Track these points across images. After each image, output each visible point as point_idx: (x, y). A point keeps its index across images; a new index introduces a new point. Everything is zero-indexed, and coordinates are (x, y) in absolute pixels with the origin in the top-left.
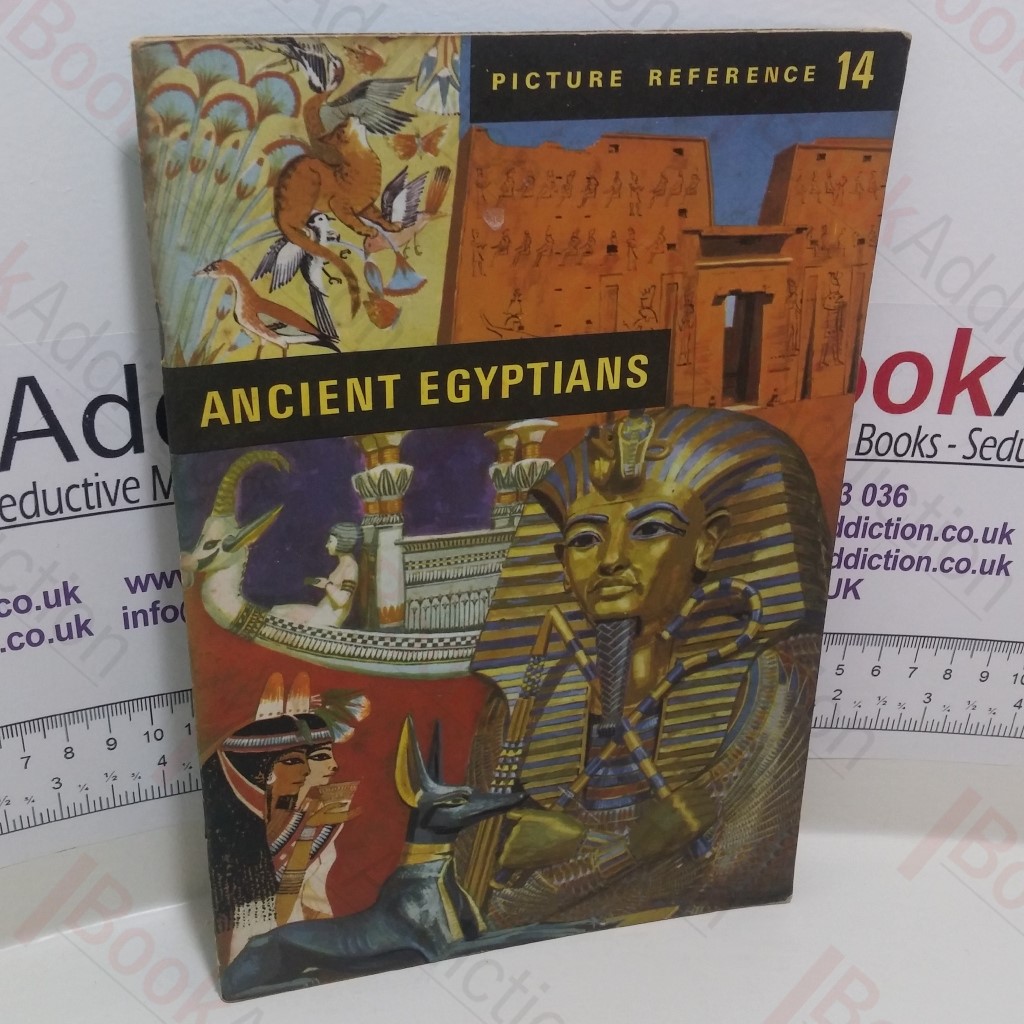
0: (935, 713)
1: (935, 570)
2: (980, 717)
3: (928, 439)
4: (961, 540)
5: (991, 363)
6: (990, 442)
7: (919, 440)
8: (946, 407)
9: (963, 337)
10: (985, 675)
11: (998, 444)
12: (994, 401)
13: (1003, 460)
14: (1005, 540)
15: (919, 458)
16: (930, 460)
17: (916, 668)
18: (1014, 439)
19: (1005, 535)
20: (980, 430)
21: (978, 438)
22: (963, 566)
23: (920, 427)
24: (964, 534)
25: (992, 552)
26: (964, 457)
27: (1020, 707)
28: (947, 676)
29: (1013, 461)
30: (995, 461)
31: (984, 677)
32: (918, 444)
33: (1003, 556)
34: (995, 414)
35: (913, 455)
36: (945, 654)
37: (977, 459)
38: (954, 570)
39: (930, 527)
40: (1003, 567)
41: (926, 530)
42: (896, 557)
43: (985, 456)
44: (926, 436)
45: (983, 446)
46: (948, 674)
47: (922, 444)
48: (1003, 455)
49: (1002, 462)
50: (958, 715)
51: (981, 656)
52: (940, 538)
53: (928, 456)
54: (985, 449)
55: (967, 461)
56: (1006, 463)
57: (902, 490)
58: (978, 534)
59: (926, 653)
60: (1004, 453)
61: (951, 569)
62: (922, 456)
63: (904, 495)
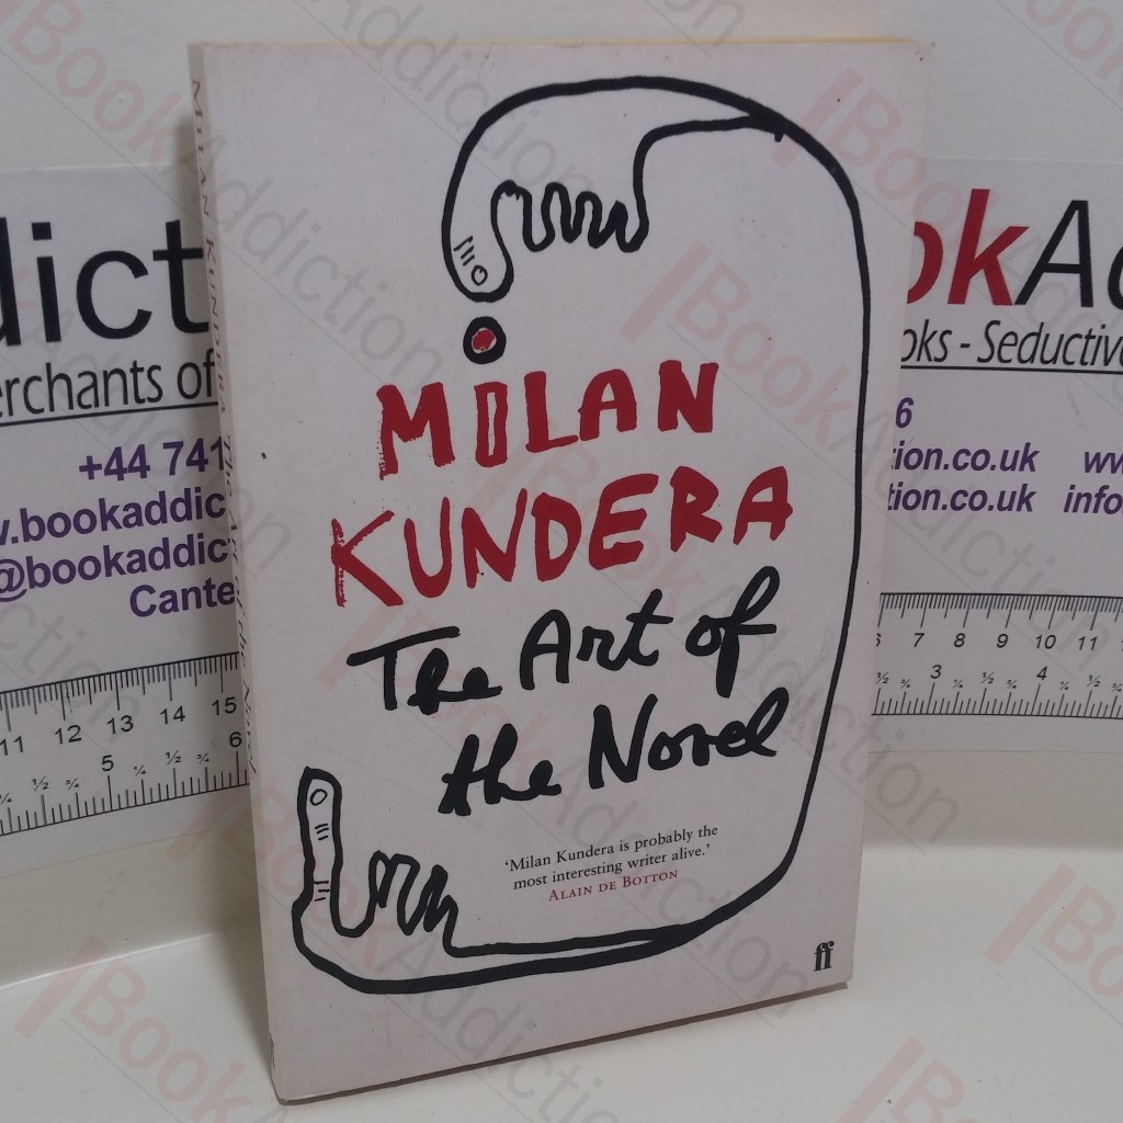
0: (945, 690)
1: (944, 507)
2: (998, 693)
3: (937, 336)
4: (976, 468)
5: (1012, 234)
6: (1010, 339)
7: (926, 338)
8: (958, 295)
9: (979, 200)
10: (1003, 639)
11: (1019, 342)
12: (1014, 285)
13: (1025, 362)
14: (1027, 466)
15: (924, 361)
16: (939, 364)
17: (923, 634)
18: (1038, 335)
19: (1027, 459)
20: (998, 323)
21: (996, 334)
22: (976, 501)
23: (927, 322)
24: (978, 459)
25: (1013, 481)
26: (980, 360)
27: (1044, 677)
28: (959, 643)
29: (1037, 364)
30: (1015, 364)
31: (1002, 641)
32: (924, 344)
33: (1025, 486)
34: (1016, 303)
35: (918, 359)
36: (956, 614)
37: (995, 362)
38: (967, 506)
39: (939, 452)
40: (1024, 499)
41: (934, 456)
42: (899, 492)
43: (1005, 357)
44: (935, 332)
45: (1002, 344)
46: (960, 640)
47: (929, 344)
48: (1026, 355)
49: (1025, 366)
50: (972, 692)
51: (999, 615)
52: (951, 467)
53: (937, 360)
54: (1004, 348)
55: (982, 365)
56: (1028, 365)
57: (906, 406)
58: (996, 459)
59: (934, 614)
60: (1026, 353)
61: (964, 505)
62: (930, 359)
63: (909, 412)
